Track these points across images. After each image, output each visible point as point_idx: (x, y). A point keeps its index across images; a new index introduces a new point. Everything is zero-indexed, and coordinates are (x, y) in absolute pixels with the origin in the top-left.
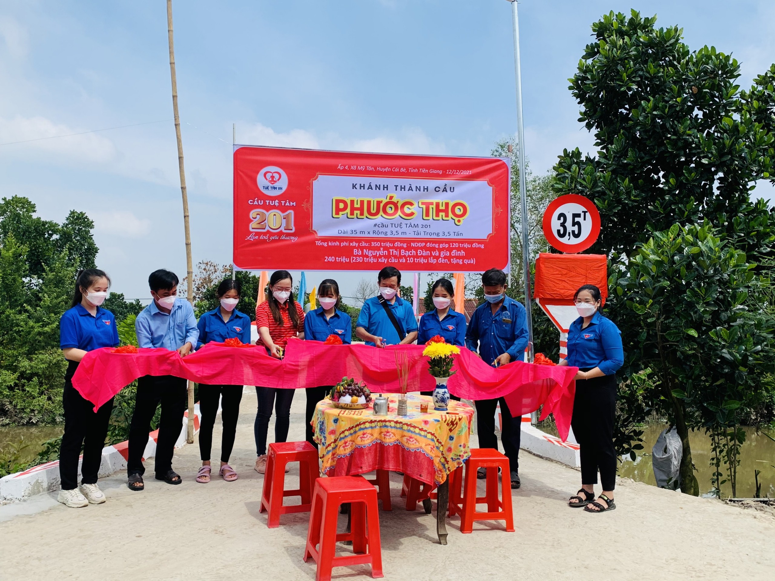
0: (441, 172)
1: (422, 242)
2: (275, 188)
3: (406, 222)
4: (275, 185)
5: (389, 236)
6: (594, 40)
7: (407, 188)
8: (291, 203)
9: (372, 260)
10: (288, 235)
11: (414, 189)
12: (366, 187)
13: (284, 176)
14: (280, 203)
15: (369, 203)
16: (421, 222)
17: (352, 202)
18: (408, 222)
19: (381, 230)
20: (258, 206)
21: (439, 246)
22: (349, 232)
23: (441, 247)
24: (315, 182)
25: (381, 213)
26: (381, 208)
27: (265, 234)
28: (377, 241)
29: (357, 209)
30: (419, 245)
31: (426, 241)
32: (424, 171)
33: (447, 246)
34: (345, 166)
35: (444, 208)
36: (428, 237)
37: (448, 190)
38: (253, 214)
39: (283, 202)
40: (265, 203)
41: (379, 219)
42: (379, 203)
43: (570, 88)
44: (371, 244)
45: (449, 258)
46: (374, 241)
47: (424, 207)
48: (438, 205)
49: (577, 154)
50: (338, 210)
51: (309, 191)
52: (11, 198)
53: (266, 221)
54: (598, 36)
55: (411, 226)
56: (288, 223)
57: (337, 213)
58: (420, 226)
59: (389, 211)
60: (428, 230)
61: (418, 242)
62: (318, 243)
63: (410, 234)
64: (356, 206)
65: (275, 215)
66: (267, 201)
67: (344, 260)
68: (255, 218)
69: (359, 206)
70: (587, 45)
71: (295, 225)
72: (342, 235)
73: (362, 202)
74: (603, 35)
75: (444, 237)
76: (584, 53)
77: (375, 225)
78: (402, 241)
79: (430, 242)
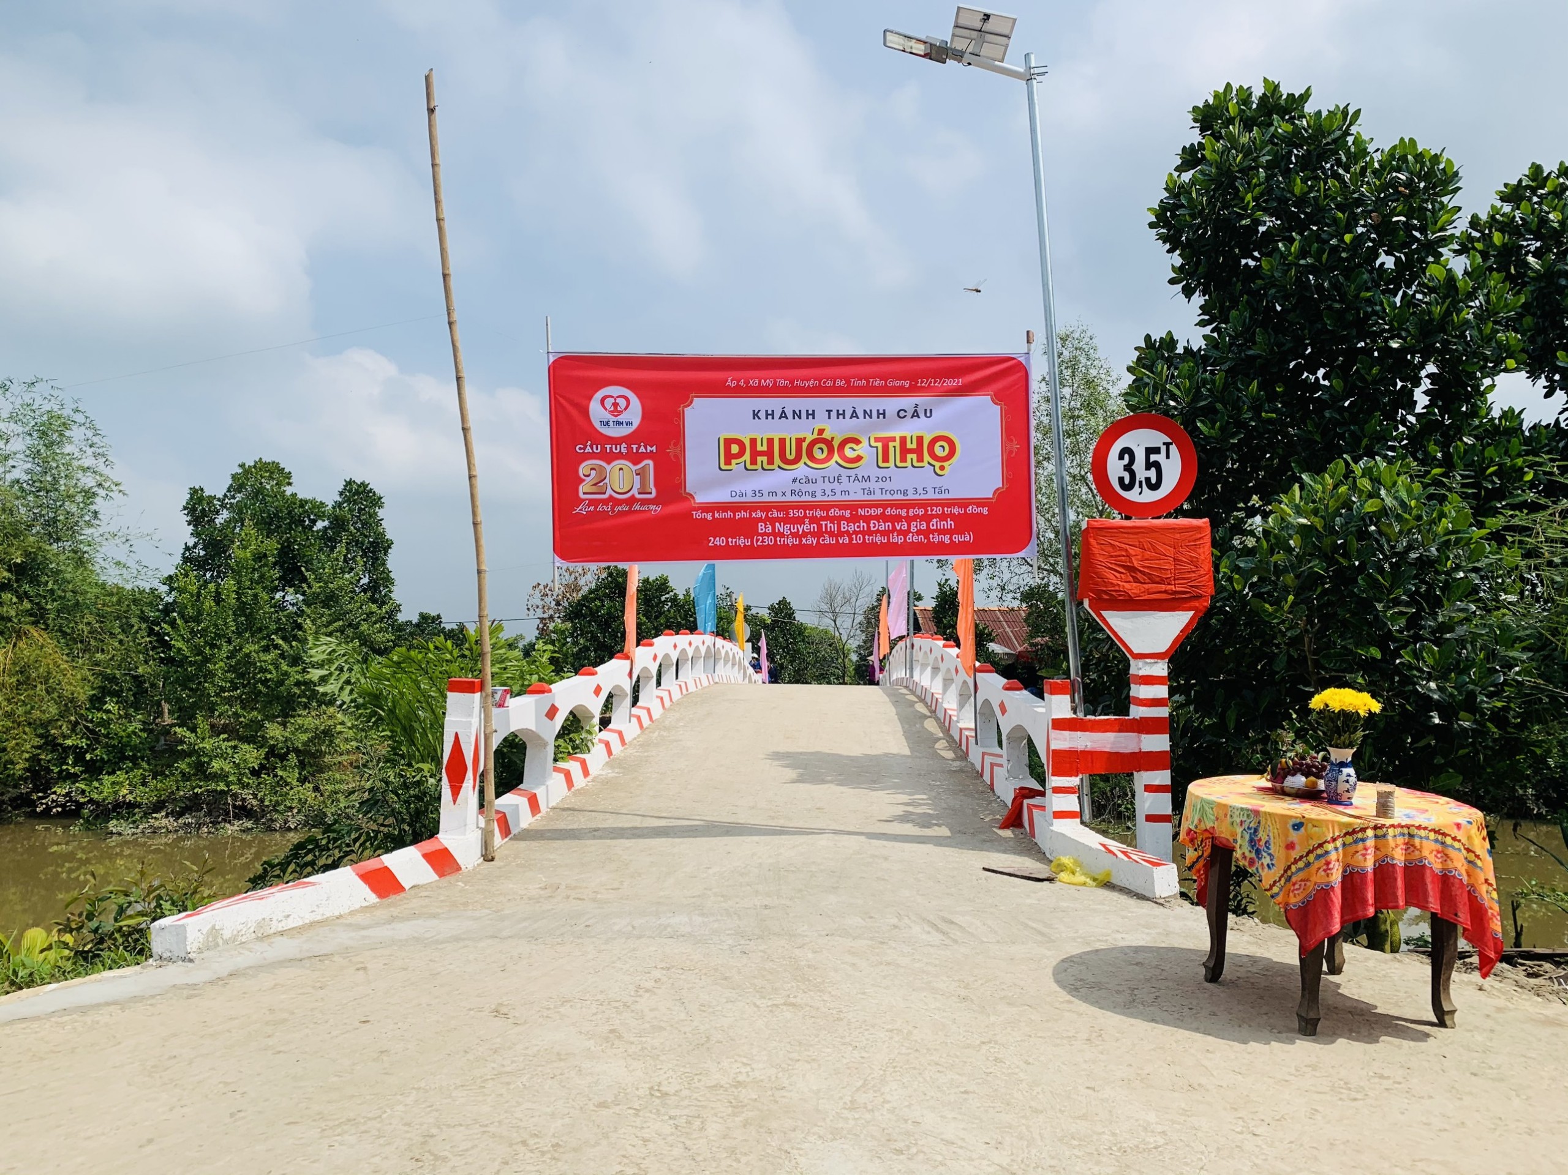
0: (907, 384)
1: (877, 506)
2: (620, 423)
3: (849, 473)
4: (621, 418)
5: (819, 498)
6: (1194, 137)
7: (848, 414)
8: (649, 448)
9: (790, 541)
10: (644, 502)
11: (860, 414)
12: (777, 415)
13: (636, 403)
14: (629, 448)
15: (782, 441)
16: (875, 472)
17: (753, 442)
18: (852, 473)
19: (806, 488)
20: (593, 456)
21: (907, 512)
22: (750, 493)
23: (911, 514)
24: (687, 411)
25: (805, 459)
26: (804, 450)
27: (605, 502)
28: (798, 508)
29: (762, 453)
30: (872, 512)
31: (884, 505)
32: (878, 383)
33: (921, 512)
34: (738, 381)
35: (914, 446)
36: (889, 497)
37: (922, 414)
38: (583, 469)
39: (635, 447)
40: (604, 449)
41: (801, 469)
42: (799, 442)
43: (1152, 225)
44: (788, 513)
45: (927, 533)
46: (793, 508)
47: (879, 445)
48: (903, 440)
49: (1169, 342)
50: (729, 457)
51: (679, 425)
52: (252, 464)
53: (607, 481)
54: (1202, 130)
55: (857, 479)
56: (643, 483)
57: (728, 462)
58: (873, 479)
59: (819, 455)
60: (887, 485)
61: (870, 506)
62: (698, 515)
63: (856, 493)
64: (759, 448)
65: (621, 469)
66: (608, 447)
67: (742, 542)
68: (588, 476)
69: (764, 448)
70: (1184, 147)
71: (656, 485)
72: (737, 499)
73: (770, 441)
74: (1210, 127)
75: (917, 497)
76: (1179, 162)
77: (794, 481)
78: (842, 506)
79: (892, 506)
